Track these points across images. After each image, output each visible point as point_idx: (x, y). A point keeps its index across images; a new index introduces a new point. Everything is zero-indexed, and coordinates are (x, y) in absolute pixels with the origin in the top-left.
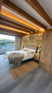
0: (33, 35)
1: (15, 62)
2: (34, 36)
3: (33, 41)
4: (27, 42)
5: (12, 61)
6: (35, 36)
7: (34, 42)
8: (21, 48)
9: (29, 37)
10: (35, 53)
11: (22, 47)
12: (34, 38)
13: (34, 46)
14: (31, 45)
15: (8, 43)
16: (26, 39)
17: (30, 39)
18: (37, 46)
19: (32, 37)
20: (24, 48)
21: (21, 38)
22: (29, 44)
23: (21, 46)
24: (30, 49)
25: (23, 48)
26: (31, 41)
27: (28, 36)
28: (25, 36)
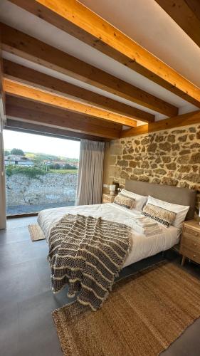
0: (170, 131)
1: (82, 277)
2: (172, 138)
3: (167, 160)
4: (133, 165)
5: (66, 271)
6: (178, 136)
7: (172, 167)
8: (103, 191)
9: (145, 141)
10: (186, 225)
11: (112, 188)
12: (177, 147)
13: (174, 184)
14: (157, 182)
15: (52, 167)
16: (131, 151)
17: (152, 148)
18: (191, 184)
19: (160, 138)
20: (123, 192)
21: (106, 150)
22: (145, 175)
23: (104, 181)
24: (151, 201)
25: (116, 192)
26: (158, 161)
27: (138, 138)
28: (126, 140)
